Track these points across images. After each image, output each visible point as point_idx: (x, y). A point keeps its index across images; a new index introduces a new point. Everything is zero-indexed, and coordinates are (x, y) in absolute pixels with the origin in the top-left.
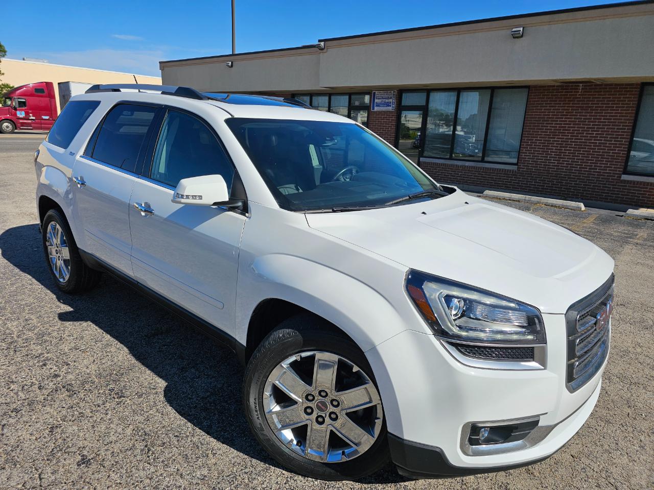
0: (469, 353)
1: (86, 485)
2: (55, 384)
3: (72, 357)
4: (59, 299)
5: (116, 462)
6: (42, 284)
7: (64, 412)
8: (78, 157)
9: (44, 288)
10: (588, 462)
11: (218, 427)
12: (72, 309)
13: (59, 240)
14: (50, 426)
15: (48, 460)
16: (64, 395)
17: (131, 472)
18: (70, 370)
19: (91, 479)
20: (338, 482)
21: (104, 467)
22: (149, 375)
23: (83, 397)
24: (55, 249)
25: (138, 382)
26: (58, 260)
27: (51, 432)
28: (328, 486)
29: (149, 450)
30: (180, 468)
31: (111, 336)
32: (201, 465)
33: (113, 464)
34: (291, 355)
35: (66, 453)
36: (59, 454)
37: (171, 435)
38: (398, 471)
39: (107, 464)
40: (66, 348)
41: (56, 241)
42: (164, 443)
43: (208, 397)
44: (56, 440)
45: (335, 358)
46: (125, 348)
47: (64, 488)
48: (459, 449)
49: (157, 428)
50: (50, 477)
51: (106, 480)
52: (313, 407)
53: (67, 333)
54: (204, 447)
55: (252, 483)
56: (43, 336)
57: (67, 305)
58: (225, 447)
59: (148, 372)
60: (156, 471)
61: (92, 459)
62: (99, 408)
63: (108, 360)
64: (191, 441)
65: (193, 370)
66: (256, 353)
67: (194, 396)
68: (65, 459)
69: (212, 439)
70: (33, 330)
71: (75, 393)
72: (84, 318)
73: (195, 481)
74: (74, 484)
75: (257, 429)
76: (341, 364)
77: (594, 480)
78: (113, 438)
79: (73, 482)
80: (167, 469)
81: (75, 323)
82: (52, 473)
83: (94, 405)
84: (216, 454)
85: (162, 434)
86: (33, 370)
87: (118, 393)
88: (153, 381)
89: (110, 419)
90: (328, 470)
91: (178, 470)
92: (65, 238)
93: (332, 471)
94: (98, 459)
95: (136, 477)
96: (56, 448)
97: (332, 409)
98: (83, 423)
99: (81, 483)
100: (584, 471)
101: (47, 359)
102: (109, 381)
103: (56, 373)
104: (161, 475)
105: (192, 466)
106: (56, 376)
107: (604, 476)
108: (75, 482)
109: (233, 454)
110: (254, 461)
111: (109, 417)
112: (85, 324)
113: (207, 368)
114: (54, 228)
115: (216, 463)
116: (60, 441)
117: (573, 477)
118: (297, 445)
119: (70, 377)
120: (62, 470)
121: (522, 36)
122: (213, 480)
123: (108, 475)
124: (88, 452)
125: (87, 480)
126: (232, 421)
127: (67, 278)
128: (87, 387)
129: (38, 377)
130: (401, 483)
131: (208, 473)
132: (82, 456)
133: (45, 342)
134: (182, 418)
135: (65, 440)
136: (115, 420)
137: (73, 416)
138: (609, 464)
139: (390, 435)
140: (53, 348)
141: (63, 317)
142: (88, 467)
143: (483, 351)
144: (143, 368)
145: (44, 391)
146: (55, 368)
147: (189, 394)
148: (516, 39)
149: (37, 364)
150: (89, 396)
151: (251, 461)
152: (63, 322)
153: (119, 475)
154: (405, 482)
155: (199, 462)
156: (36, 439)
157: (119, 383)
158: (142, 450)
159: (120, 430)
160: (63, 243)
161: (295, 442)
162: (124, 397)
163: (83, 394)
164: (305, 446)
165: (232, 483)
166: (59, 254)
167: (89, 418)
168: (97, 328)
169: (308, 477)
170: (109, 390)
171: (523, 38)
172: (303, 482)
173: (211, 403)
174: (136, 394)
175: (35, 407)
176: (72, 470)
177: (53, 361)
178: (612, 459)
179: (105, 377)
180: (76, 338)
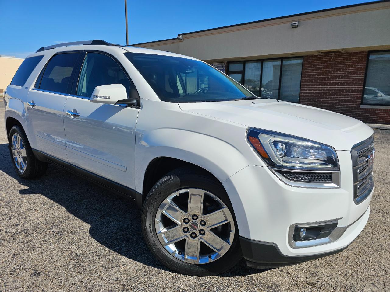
0: (291, 177)
1: (37, 288)
2: (17, 230)
3: (28, 214)
4: (20, 183)
5: (57, 273)
6: (9, 175)
7: (22, 246)
8: (30, 90)
9: (10, 177)
10: (365, 257)
11: (126, 249)
12: (28, 188)
13: (19, 145)
14: (12, 254)
15: (11, 274)
16: (22, 236)
17: (68, 278)
18: (26, 221)
19: (40, 284)
20: (207, 277)
21: (49, 276)
22: (79, 222)
23: (35, 236)
24: (17, 151)
25: (72, 226)
26: (19, 158)
27: (13, 257)
28: (201, 279)
29: (80, 265)
30: (101, 274)
31: (54, 201)
32: (115, 272)
33: (55, 275)
34: (173, 192)
35: (23, 269)
36: (19, 270)
37: (94, 255)
38: (247, 264)
39: (51, 274)
40: (24, 209)
41: (18, 146)
42: (90, 260)
43: (118, 232)
44: (17, 262)
45: (202, 192)
46: (63, 208)
47: (21, 291)
48: (288, 244)
49: (85, 252)
50: (12, 284)
51: (50, 284)
52: (188, 227)
53: (25, 201)
54: (117, 261)
55: (150, 280)
56: (9, 203)
57: (26, 185)
58: (130, 261)
59: (78, 220)
60: (85, 277)
61: (41, 272)
62: (46, 242)
63: (52, 215)
64: (108, 258)
65: (108, 218)
66: (150, 193)
67: (109, 233)
68: (22, 273)
69: (122, 256)
70: (3, 200)
71: (30, 234)
72: (36, 192)
73: (111, 282)
74: (28, 288)
75: (152, 244)
76: (206, 196)
77: (371, 267)
78: (55, 259)
79: (27, 286)
80: (92, 276)
81: (30, 195)
82: (13, 282)
83: (43, 240)
84: (125, 265)
85: (89, 255)
86: (2, 222)
87: (58, 233)
88: (82, 225)
89: (53, 248)
90: (200, 269)
91: (100, 276)
92: (23, 143)
93: (203, 269)
94: (45, 272)
95: (71, 281)
96: (16, 267)
97: (201, 227)
98: (35, 251)
99: (34, 287)
100: (364, 262)
101: (12, 216)
102: (53, 227)
103: (17, 223)
104: (89, 279)
105: (109, 273)
106: (17, 225)
107: (377, 265)
108: (29, 286)
109: (137, 264)
110: (150, 267)
111: (52, 247)
112: (37, 195)
113: (117, 216)
114: (16, 138)
115: (125, 270)
116: (19, 262)
117: (357, 266)
118: (179, 254)
119: (26, 225)
120: (20, 280)
121: (298, 27)
122: (123, 280)
123: (52, 281)
124: (38, 268)
125: (38, 285)
126: (135, 246)
127: (25, 169)
128: (38, 230)
129: (5, 226)
130: (248, 276)
131: (120, 276)
132: (34, 271)
133: (10, 206)
134: (101, 245)
135: (22, 262)
136: (57, 249)
137: (28, 247)
138: (378, 258)
139: (241, 238)
140: (16, 210)
141: (22, 192)
142: (38, 277)
143: (300, 176)
144: (75, 218)
145: (9, 234)
146: (17, 221)
147: (105, 231)
148: (294, 29)
149: (5, 219)
150: (39, 236)
151: (148, 268)
152: (22, 195)
153: (59, 281)
154: (251, 274)
155: (114, 270)
156: (3, 262)
157: (59, 227)
158: (75, 265)
159: (60, 254)
160: (22, 146)
161: (177, 252)
162: (62, 235)
163: (35, 235)
164: (184, 255)
165: (136, 281)
166: (20, 154)
167: (39, 248)
168: (44, 197)
169: (187, 275)
170: (53, 231)
171: (298, 28)
172: (184, 278)
173: (121, 236)
174: (71, 233)
175: (3, 244)
176: (27, 279)
177: (15, 216)
178: (380, 255)
179: (50, 224)
180: (31, 203)
